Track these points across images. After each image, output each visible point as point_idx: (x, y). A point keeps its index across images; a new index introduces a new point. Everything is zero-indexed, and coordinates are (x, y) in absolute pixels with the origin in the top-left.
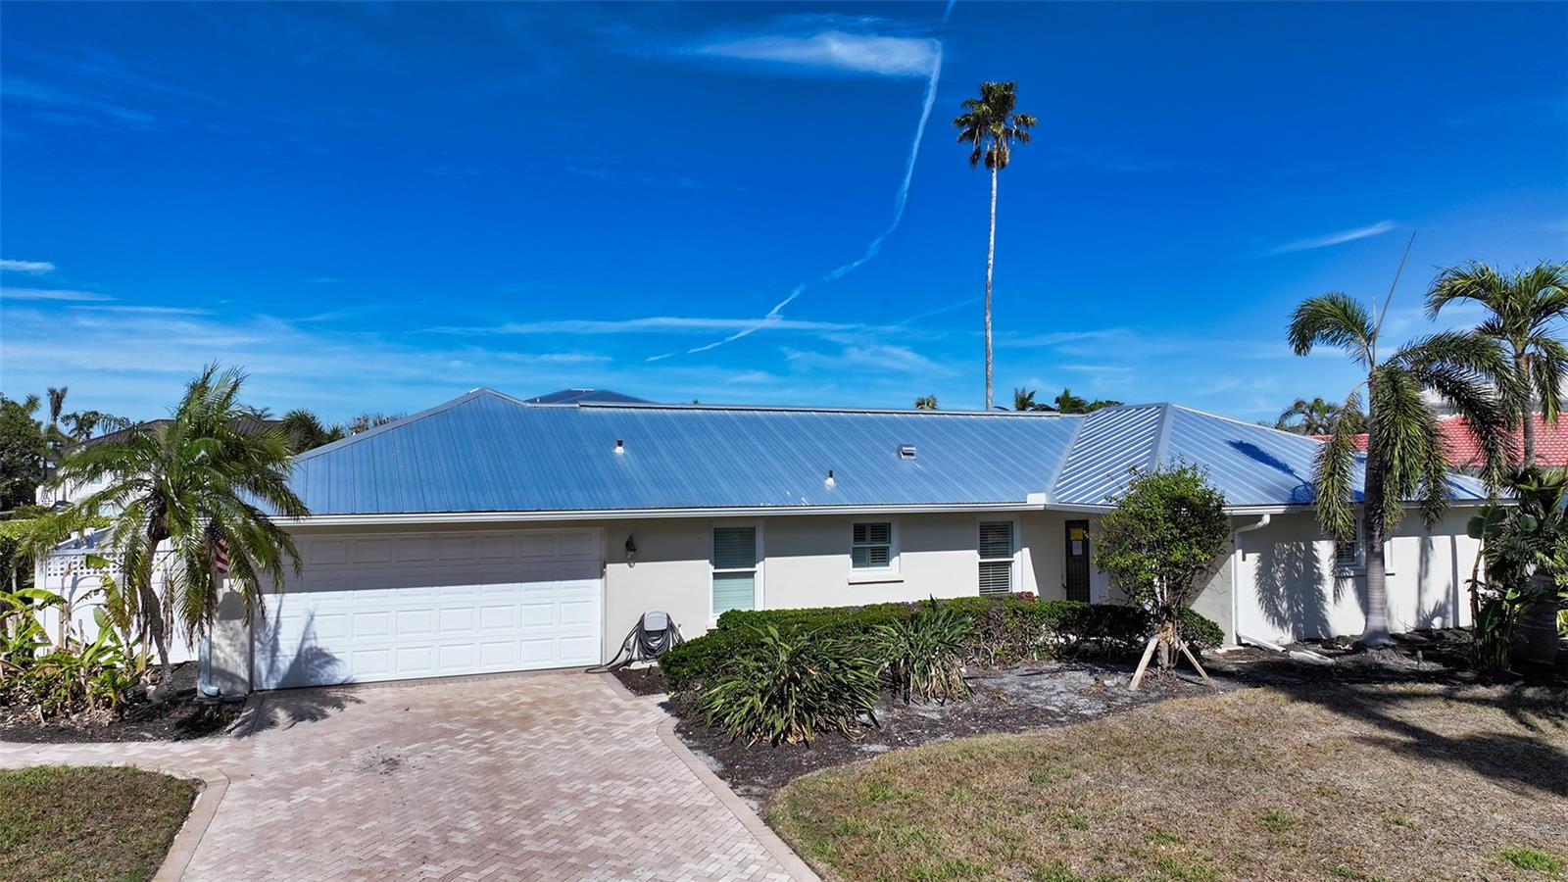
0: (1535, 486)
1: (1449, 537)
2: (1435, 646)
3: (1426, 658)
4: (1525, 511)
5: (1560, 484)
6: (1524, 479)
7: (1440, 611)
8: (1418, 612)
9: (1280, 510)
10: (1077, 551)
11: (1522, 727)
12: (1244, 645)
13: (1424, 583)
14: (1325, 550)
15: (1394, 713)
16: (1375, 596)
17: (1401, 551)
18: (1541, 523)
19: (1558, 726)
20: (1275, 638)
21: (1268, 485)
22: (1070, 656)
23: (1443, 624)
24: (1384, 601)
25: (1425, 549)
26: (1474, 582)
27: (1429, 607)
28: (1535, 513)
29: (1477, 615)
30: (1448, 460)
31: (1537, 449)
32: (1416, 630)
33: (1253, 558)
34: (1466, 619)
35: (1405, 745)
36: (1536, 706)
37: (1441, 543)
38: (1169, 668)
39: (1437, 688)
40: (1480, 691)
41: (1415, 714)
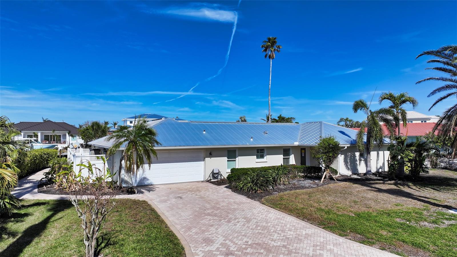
0: (400, 140)
1: (383, 152)
2: (380, 175)
3: (379, 177)
4: (398, 145)
5: (405, 140)
6: (398, 139)
7: (381, 168)
8: (376, 168)
9: (349, 145)
10: (303, 155)
11: (397, 187)
12: (341, 175)
13: (378, 162)
14: (357, 154)
15: (373, 186)
16: (369, 164)
17: (373, 154)
18: (401, 148)
19: (404, 187)
20: (348, 173)
21: (345, 140)
22: (306, 177)
23: (382, 171)
24: (370, 165)
25: (378, 154)
26: (388, 161)
27: (379, 167)
28: (400, 146)
29: (389, 167)
30: (384, 135)
31: (401, 132)
32: (376, 172)
33: (343, 156)
34: (386, 169)
35: (376, 190)
36: (400, 184)
37: (381, 153)
38: (328, 178)
39: (381, 182)
40: (389, 182)
41: (377, 186)
